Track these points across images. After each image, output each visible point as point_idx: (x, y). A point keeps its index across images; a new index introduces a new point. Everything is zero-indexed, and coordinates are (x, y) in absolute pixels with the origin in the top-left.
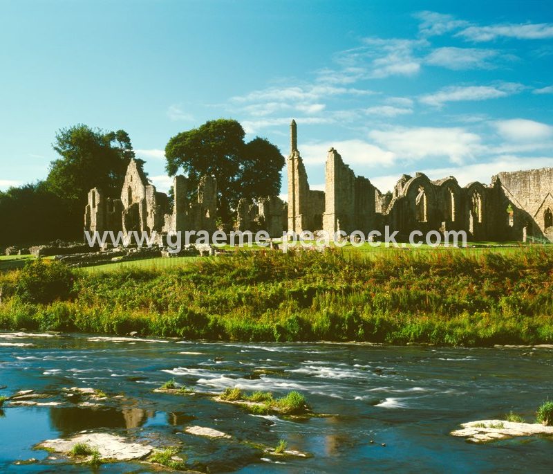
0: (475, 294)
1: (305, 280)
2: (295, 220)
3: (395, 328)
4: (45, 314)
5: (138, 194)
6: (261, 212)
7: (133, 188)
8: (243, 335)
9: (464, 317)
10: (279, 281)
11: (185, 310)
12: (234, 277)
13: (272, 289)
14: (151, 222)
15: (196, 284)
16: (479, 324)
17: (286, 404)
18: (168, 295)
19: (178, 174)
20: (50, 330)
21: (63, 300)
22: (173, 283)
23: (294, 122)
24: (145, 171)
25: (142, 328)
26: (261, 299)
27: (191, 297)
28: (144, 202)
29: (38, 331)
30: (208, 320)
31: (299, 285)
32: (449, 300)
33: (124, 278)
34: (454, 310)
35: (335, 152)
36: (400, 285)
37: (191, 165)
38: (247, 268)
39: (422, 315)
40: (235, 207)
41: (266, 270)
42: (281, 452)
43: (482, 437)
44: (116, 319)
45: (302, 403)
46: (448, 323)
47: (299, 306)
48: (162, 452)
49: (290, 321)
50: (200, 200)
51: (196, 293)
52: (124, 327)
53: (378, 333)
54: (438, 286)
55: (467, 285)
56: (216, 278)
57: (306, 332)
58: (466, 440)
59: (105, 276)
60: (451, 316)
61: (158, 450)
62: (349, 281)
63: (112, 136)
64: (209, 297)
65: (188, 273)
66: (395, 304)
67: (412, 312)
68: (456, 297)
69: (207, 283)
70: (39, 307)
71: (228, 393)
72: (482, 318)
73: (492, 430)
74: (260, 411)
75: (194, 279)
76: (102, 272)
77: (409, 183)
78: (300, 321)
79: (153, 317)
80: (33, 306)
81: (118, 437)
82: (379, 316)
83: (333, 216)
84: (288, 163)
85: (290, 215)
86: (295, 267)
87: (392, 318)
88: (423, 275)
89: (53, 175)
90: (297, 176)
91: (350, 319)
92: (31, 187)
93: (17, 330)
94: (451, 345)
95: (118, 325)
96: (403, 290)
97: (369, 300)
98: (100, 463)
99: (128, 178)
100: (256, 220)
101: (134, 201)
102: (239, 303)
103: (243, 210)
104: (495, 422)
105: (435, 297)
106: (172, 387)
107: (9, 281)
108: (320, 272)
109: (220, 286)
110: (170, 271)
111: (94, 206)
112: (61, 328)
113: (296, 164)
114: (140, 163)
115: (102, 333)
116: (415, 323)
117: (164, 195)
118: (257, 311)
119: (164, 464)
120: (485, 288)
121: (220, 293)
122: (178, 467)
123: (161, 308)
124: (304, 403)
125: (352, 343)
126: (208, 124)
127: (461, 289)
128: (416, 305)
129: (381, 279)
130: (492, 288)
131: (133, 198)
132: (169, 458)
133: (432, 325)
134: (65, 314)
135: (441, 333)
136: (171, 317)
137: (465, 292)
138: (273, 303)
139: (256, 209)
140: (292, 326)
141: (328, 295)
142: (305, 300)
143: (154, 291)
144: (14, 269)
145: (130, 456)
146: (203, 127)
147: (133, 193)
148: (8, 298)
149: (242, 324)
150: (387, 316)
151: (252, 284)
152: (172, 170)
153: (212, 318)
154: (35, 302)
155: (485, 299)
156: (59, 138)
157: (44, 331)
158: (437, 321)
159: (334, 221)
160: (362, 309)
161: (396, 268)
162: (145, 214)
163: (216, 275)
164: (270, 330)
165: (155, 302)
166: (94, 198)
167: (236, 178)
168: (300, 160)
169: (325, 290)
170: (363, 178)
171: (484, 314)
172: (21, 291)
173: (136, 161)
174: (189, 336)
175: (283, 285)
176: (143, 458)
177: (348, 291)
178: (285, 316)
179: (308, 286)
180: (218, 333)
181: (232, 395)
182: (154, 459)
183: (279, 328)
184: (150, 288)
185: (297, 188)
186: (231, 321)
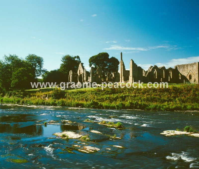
0: (169, 97)
1: (124, 93)
2: (122, 78)
3: (147, 106)
4: (58, 102)
5: (82, 71)
6: (113, 76)
7: (80, 70)
8: (107, 107)
9: (166, 103)
10: (117, 94)
11: (93, 101)
12: (105, 93)
13: (115, 96)
14: (85, 79)
15: (96, 94)
16: (170, 105)
17: (117, 125)
18: (88, 97)
19: (92, 66)
20: (59, 106)
21: (62, 98)
22: (90, 94)
23: (121, 53)
24: (84, 66)
25: (82, 105)
26: (112, 98)
27: (94, 98)
28: (83, 74)
29: (57, 106)
30: (99, 104)
31: (122, 95)
32: (162, 99)
33: (78, 93)
34: (163, 101)
35: (132, 60)
36: (149, 95)
37: (95, 64)
38: (109, 90)
39: (155, 102)
40: (106, 75)
41: (114, 91)
42: (115, 137)
43: (168, 135)
44: (75, 103)
45: (121, 125)
46: (162, 105)
47: (122, 100)
48: (84, 136)
49: (119, 104)
50: (97, 73)
51: (96, 97)
53: (143, 107)
54: (159, 95)
55: (167, 95)
56: (101, 93)
57: (123, 107)
58: (164, 135)
59: (73, 92)
60: (162, 103)
61: (83, 136)
62: (135, 94)
63: (75, 57)
64: (99, 98)
65: (94, 92)
66: (148, 100)
67: (152, 102)
68: (164, 98)
69: (99, 94)
70: (57, 100)
71: (102, 122)
72: (171, 103)
73: (171, 133)
74: (110, 127)
75: (95, 93)
76: (72, 91)
77: (152, 68)
78: (122, 104)
79: (85, 103)
80: (55, 100)
81: (73, 133)
82: (143, 103)
83: (132, 77)
84: (120, 63)
85: (121, 77)
86: (121, 90)
87: (146, 103)
88: (155, 92)
89: (61, 67)
90: (122, 67)
91: (136, 103)
92: (56, 70)
93: (51, 106)
94: (162, 110)
95: (76, 104)
96: (150, 96)
97: (140, 98)
98: (68, 139)
99: (79, 68)
100: (112, 78)
101: (81, 74)
102: (106, 99)
103: (108, 75)
104: (172, 131)
105: (158, 98)
106: (88, 120)
107: (50, 94)
108: (128, 91)
109: (102, 95)
110: (89, 91)
111: (71, 75)
112: (62, 105)
113: (122, 64)
114: (82, 64)
115: (72, 107)
116: (153, 105)
117: (88, 72)
118: (111, 101)
119: (84, 140)
120: (172, 96)
121: (102, 97)
122: (88, 141)
123: (87, 101)
124: (122, 125)
125: (136, 110)
126: (100, 54)
127: (165, 96)
128: (153, 100)
129: (144, 93)
130: (174, 96)
131: (81, 73)
133: (157, 105)
134: (63, 102)
135: (160, 107)
136: (89, 103)
137: (167, 96)
138: (115, 99)
139: (112, 75)
140: (120, 105)
141: (130, 97)
142: (123, 98)
143: (85, 96)
144: (51, 91)
145: (76, 137)
146: (98, 54)
147: (81, 71)
148: (49, 98)
149: (107, 105)
150: (145, 103)
151: (110, 95)
152: (91, 65)
153: (100, 103)
155: (172, 98)
156: (62, 58)
157: (58, 106)
158: (158, 104)
159: (132, 78)
160: (139, 101)
161: (148, 90)
162: (84, 77)
163: (101, 92)
164: (115, 106)
165: (85, 99)
166: (71, 73)
167: (107, 67)
168: (123, 62)
169: (129, 96)
170: (140, 67)
171: (172, 102)
172: (53, 96)
173: (81, 63)
174: (94, 107)
175: (118, 95)
176: (79, 138)
177: (135, 96)
178: (118, 103)
179: (124, 95)
180: (101, 107)
181: (103, 123)
182: (82, 138)
183: (117, 106)
184: (84, 95)
185: (122, 70)
186: (104, 104)
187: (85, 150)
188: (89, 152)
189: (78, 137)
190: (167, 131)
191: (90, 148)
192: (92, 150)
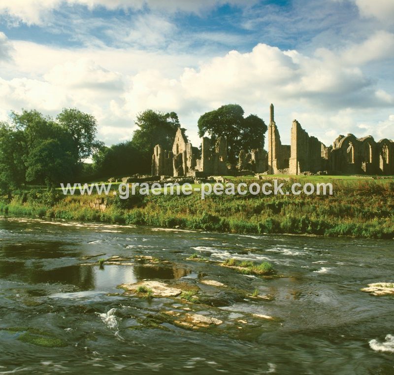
0: (382, 207)
1: (277, 197)
2: (273, 162)
3: (332, 227)
4: (129, 215)
5: (182, 148)
6: (253, 157)
7: (179, 145)
8: (240, 229)
9: (375, 221)
10: (261, 198)
11: (206, 214)
13: (257, 203)
14: (189, 164)
15: (213, 199)
16: (384, 225)
17: (260, 269)
18: (197, 205)
19: (205, 136)
20: (131, 223)
21: (139, 207)
22: (200, 199)
23: (272, 105)
24: (186, 135)
25: (182, 224)
26: (251, 208)
27: (210, 206)
28: (185, 152)
29: (125, 225)
30: (220, 220)
31: (273, 200)
32: (366, 209)
33: (173, 196)
34: (369, 216)
35: (297, 122)
36: (335, 201)
37: (212, 131)
39: (348, 219)
40: (238, 156)
42: (256, 296)
43: (380, 292)
44: (168, 218)
45: (270, 269)
46: (364, 224)
47: (273, 213)
48: (187, 293)
49: (267, 221)
50: (217, 151)
51: (213, 204)
52: (172, 223)
53: (320, 229)
54: (359, 202)
55: (378, 201)
56: (225, 196)
57: (276, 228)
58: (370, 294)
60: (366, 220)
61: (185, 292)
62: (304, 198)
63: (168, 116)
64: (221, 207)
66: (331, 213)
67: (342, 217)
68: (370, 208)
69: (220, 199)
70: (126, 211)
71: (228, 261)
72: (386, 221)
73: (386, 288)
74: (246, 272)
75: (212, 196)
77: (343, 140)
78: (273, 222)
79: (188, 217)
80: (122, 211)
81: (163, 284)
82: (321, 219)
83: (296, 160)
84: (269, 128)
85: (270, 159)
87: (329, 221)
88: (349, 195)
89: (135, 138)
90: (274, 137)
91: (304, 221)
92: (123, 144)
93: (114, 223)
94: (366, 237)
95: (169, 221)
96: (336, 204)
97: (315, 209)
98: (152, 297)
99: (176, 139)
100: (250, 162)
101: (180, 152)
102: (237, 210)
103: (242, 156)
104: (388, 284)
105: (357, 208)
106: (196, 257)
107: (110, 197)
109: (227, 201)
111: (157, 155)
112: (137, 223)
113: (273, 130)
114: (183, 130)
115: (160, 226)
116: (344, 224)
117: (197, 148)
118: (248, 215)
119: (188, 299)
120: (389, 203)
121: (227, 205)
122: (195, 302)
123: (193, 213)
124: (272, 269)
125: (304, 235)
126: (223, 107)
127: (374, 204)
128: (344, 213)
129: (323, 198)
130: (392, 204)
131: (179, 150)
132: (191, 296)
133: (355, 225)
134: (139, 215)
135: (360, 230)
136: (198, 218)
137: (376, 205)
138: (258, 211)
139: (250, 156)
140: (268, 224)
141: (290, 206)
142: (276, 209)
143: (189, 203)
145: (169, 294)
146: (220, 109)
147: (179, 148)
148: (110, 206)
149: (240, 223)
150: (326, 219)
151: (245, 199)
152: (202, 134)
153: (222, 219)
154: (124, 208)
155: (388, 210)
156: (138, 118)
157: (128, 224)
158: (357, 222)
159: (296, 163)
160: (311, 215)
162: (186, 159)
164: (256, 226)
165: (190, 209)
166: (157, 150)
167: (239, 138)
168: (276, 127)
169: (289, 203)
170: (313, 137)
171: (387, 219)
172: (116, 202)
173: (181, 129)
174: (208, 228)
175: (264, 200)
176: (177, 295)
177: (303, 204)
178: (265, 218)
179: (278, 201)
180: (225, 227)
181: (230, 263)
182: (182, 296)
183: (261, 225)
184: (187, 201)
185: (274, 144)
186: (232, 221)
187: (189, 322)
188: (198, 328)
189: (173, 294)
190: (377, 284)
191: (199, 319)
192: (205, 323)
